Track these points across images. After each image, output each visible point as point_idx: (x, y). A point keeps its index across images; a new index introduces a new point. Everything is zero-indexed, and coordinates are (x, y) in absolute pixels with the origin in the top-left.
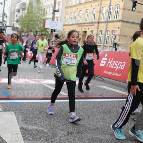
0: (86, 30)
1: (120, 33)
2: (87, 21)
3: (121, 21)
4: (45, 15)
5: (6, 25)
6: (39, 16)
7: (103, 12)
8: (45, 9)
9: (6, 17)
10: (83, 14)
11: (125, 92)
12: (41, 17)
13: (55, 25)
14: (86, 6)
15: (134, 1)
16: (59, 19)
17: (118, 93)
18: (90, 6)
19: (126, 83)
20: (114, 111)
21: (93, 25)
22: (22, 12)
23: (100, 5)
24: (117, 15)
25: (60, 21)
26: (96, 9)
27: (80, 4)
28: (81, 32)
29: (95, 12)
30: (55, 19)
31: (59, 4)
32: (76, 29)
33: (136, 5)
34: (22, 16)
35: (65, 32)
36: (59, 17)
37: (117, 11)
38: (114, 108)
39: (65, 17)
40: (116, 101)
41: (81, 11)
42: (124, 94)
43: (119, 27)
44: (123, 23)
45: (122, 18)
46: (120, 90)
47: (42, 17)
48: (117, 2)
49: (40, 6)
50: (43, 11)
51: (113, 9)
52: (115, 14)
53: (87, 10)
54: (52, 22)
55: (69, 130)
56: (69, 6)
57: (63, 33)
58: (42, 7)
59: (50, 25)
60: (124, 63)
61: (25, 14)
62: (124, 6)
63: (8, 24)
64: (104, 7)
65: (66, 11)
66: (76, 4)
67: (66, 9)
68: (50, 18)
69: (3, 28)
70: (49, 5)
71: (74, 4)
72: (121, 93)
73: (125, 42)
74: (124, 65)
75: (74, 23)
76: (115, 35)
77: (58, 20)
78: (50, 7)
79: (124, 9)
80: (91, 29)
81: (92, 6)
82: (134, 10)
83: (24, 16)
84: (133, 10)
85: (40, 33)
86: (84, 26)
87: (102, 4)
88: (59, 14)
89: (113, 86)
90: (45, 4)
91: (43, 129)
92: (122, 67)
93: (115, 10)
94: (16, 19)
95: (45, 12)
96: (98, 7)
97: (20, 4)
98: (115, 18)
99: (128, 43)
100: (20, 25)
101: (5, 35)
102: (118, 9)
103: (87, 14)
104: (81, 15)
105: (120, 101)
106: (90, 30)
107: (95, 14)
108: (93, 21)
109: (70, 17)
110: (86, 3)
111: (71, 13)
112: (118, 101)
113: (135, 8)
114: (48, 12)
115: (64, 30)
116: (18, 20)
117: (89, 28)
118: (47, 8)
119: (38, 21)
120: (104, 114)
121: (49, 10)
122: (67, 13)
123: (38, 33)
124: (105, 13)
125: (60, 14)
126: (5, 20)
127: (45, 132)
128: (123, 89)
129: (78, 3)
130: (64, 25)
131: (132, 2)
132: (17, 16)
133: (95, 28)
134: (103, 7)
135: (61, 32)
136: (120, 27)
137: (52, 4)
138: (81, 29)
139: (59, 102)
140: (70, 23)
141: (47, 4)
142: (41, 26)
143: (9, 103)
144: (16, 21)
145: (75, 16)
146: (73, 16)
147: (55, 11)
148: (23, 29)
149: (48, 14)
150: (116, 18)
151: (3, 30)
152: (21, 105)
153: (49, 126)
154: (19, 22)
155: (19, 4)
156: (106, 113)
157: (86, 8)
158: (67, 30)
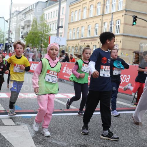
0: (89, 45)
1: (122, 47)
2: (90, 36)
3: (123, 35)
4: (49, 31)
5: (11, 41)
6: (43, 32)
7: (104, 27)
8: (48, 25)
9: (12, 34)
10: (85, 30)
11: (131, 104)
12: (45, 33)
13: (59, 41)
14: (88, 22)
15: (134, 16)
16: (63, 35)
17: (125, 105)
18: (92, 22)
19: (131, 96)
20: (122, 124)
21: (96, 40)
22: (27, 29)
23: (101, 20)
24: (118, 30)
25: (64, 37)
26: (98, 24)
27: (82, 20)
28: (84, 46)
29: (97, 27)
30: (59, 35)
31: (62, 20)
32: (79, 43)
33: (136, 20)
34: (27, 33)
35: (69, 47)
36: (62, 33)
37: (118, 26)
38: (122, 120)
39: (69, 33)
40: (124, 113)
41: (83, 26)
42: (131, 106)
43: (120, 41)
44: (124, 37)
45: (123, 33)
46: (126, 103)
47: (47, 34)
48: (118, 17)
49: (44, 23)
50: (47, 27)
51: (115, 24)
52: (116, 29)
53: (89, 26)
54: (56, 38)
55: (81, 143)
56: (72, 22)
57: (67, 48)
58: (45, 24)
59: (55, 40)
60: (128, 76)
61: (29, 30)
62: (125, 20)
63: (13, 41)
64: (106, 22)
65: (69, 27)
66: (79, 20)
67: (69, 25)
68: (54, 34)
69: (9, 44)
70: (53, 22)
71: (76, 20)
72: (127, 106)
73: (127, 55)
74: (129, 79)
75: (77, 38)
76: (118, 49)
77: (61, 35)
78: (53, 24)
79: (125, 24)
80: (93, 43)
81: (94, 22)
82: (135, 25)
83: (28, 32)
84: (133, 25)
85: (45, 48)
86: (86, 41)
87: (103, 20)
88: (62, 30)
89: (119, 99)
90: (48, 21)
91: (56, 142)
92: (127, 80)
93: (116, 25)
94: (21, 36)
95: (49, 29)
96: (100, 23)
97: (25, 22)
98: (116, 33)
99: (130, 57)
100: (25, 42)
101: (11, 51)
102: (119, 23)
103: (89, 29)
104: (83, 30)
105: (128, 114)
106: (93, 45)
107: (97, 29)
108: (96, 36)
109: (73, 32)
110: (88, 18)
111: (74, 29)
112: (126, 113)
113: (136, 23)
114: (52, 28)
115: (67, 45)
116: (23, 36)
117: (91, 43)
118: (51, 24)
119: (42, 37)
120: (113, 127)
121: (53, 26)
122: (70, 28)
123: (43, 48)
124: (106, 28)
125: (64, 30)
126: (11, 37)
127: (58, 144)
128: (129, 102)
129: (80, 19)
130: (68, 40)
131: (133, 17)
132: (22, 33)
133: (98, 42)
134: (104, 23)
135: (65, 47)
136: (122, 41)
137: (55, 21)
138: (84, 44)
139: (68, 115)
140: (73, 39)
141: (51, 21)
142: (46, 41)
143: (21, 117)
144: (21, 38)
145: (78, 31)
146: (76, 32)
147: (59, 27)
148: (28, 45)
149: (52, 30)
150: (118, 33)
151: (9, 47)
152: (33, 119)
153: (62, 139)
154: (24, 38)
155: (23, 21)
156: (115, 125)
157: (88, 23)
158: (70, 45)
